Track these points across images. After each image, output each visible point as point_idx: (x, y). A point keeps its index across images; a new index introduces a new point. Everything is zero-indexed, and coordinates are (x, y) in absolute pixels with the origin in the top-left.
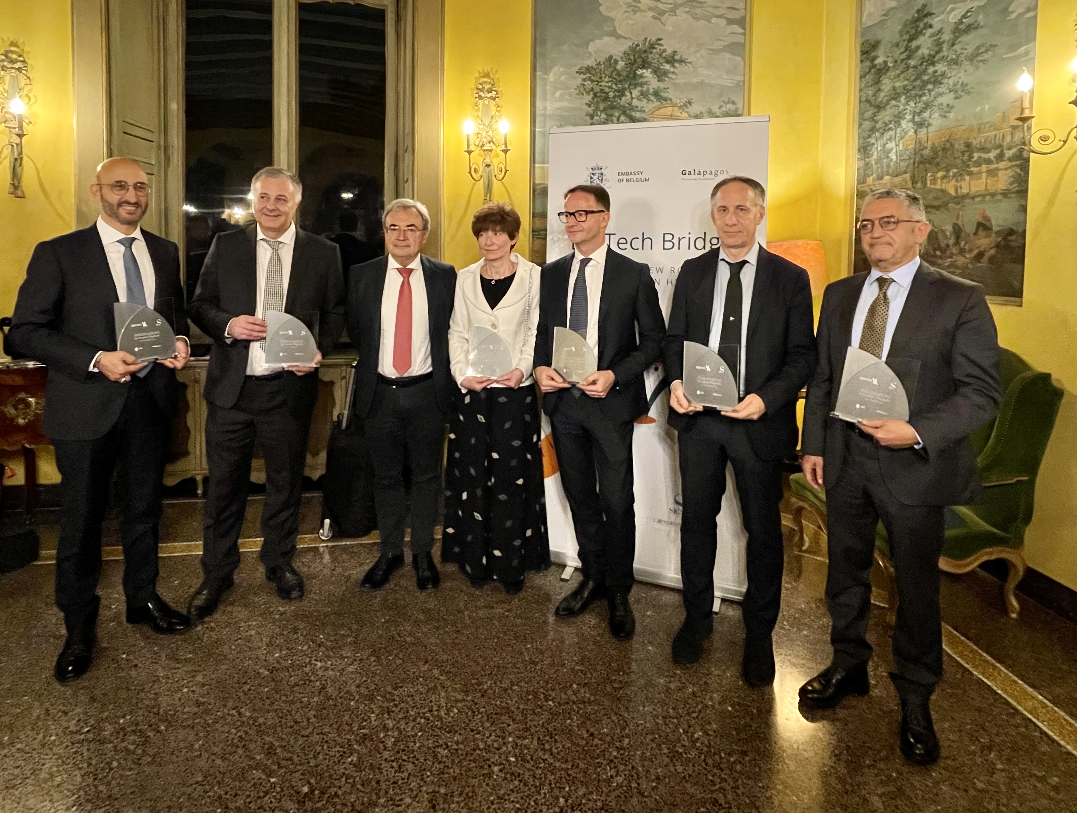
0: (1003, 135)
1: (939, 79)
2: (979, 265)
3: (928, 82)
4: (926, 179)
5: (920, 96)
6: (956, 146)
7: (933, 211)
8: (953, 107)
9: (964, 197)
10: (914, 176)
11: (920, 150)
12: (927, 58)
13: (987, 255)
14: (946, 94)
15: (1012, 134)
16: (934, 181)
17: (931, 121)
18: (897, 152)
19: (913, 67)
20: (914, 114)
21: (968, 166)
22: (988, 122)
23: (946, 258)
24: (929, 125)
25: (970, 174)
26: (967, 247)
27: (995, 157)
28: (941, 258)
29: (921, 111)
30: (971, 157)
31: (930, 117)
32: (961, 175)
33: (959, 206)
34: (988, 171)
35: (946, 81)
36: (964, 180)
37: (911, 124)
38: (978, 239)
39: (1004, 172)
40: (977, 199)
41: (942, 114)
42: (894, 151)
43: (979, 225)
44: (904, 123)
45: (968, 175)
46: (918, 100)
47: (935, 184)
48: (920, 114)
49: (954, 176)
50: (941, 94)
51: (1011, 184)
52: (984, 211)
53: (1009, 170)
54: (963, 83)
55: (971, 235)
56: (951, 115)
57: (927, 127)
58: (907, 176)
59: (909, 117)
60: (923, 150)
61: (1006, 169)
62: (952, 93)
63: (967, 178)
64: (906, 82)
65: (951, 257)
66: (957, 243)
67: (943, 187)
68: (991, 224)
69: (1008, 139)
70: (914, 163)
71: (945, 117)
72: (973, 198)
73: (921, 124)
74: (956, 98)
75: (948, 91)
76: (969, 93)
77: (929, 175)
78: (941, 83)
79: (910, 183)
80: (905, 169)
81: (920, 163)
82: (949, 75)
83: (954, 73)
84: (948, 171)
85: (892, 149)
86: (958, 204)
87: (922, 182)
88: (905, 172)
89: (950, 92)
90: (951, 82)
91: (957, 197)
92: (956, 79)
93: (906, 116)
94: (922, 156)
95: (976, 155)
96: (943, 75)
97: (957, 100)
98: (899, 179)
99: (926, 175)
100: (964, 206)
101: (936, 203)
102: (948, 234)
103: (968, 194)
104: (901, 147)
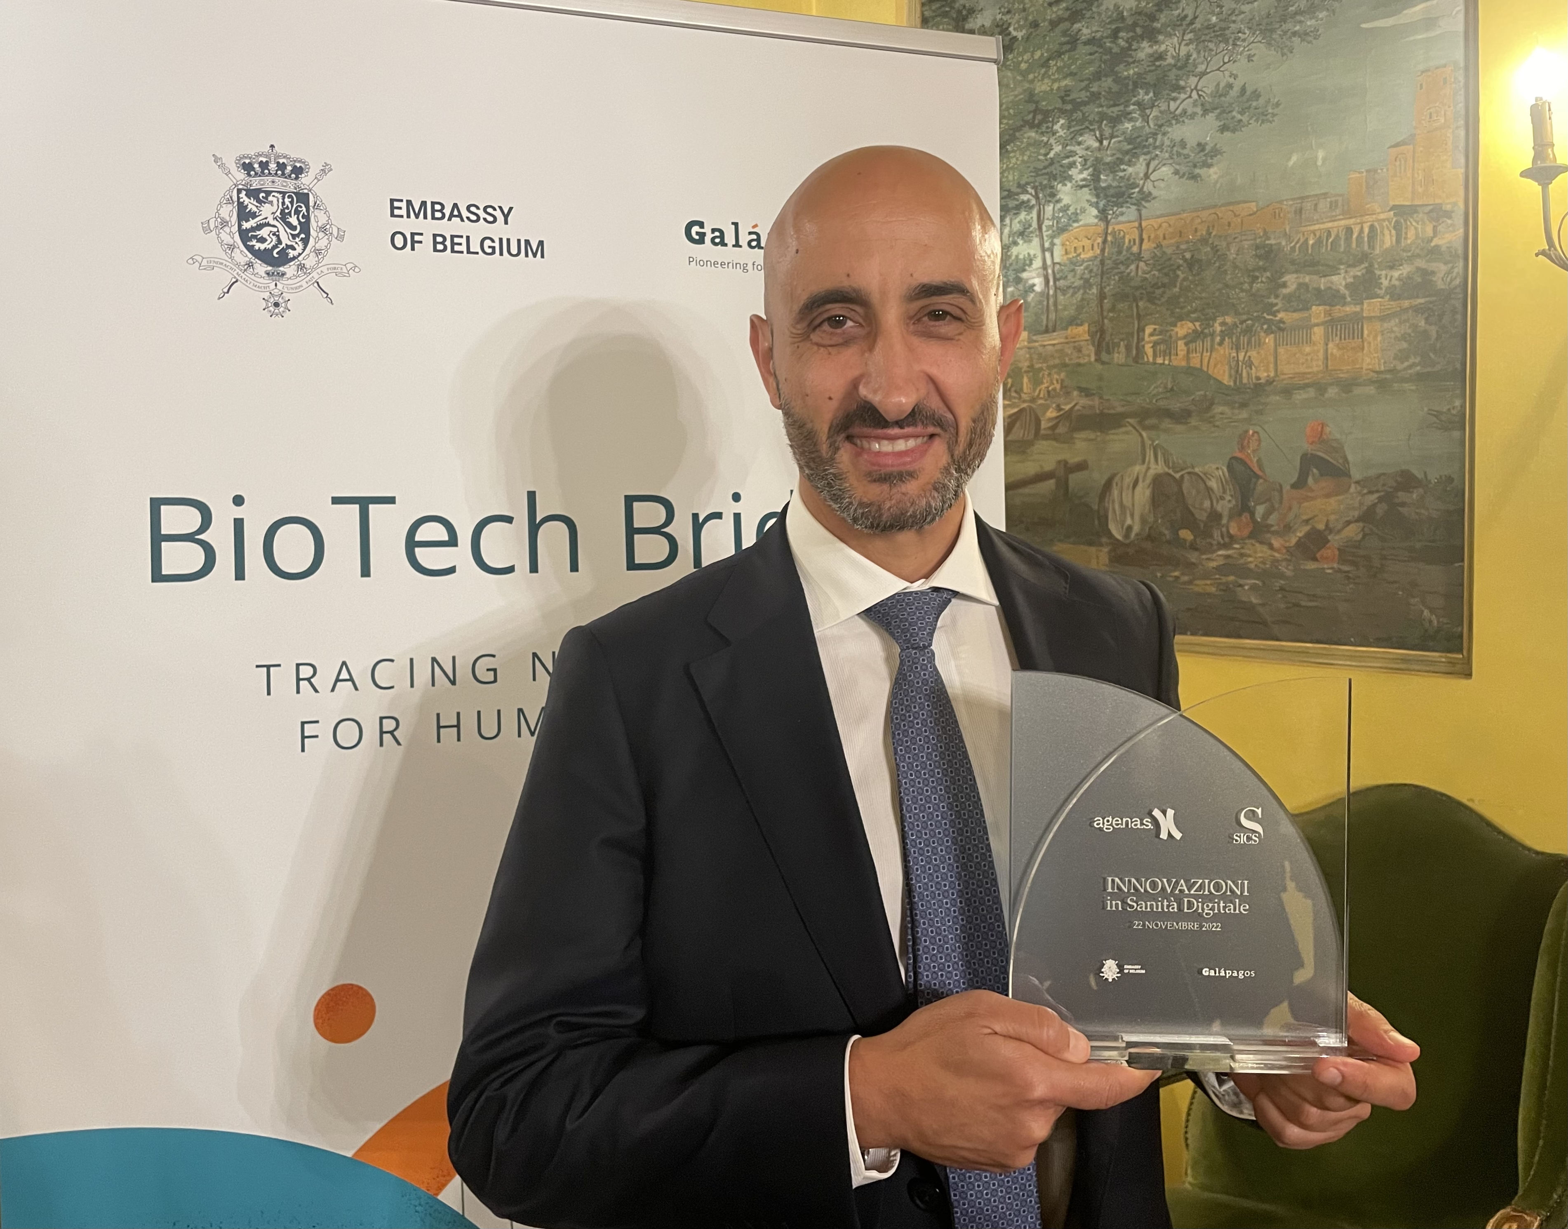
0: (1372, 228)
1: (1172, 75)
2: (1311, 566)
3: (1138, 82)
4: (1140, 340)
5: (1115, 121)
6: (1232, 254)
7: (1167, 424)
8: (1216, 152)
9: (1259, 388)
10: (1102, 331)
11: (1117, 264)
12: (1129, 22)
13: (1335, 540)
14: (1193, 116)
15: (1397, 227)
16: (1166, 345)
17: (1148, 187)
18: (1045, 267)
19: (1085, 43)
20: (1097, 167)
21: (1270, 308)
22: (1325, 195)
23: (1210, 549)
24: (1146, 197)
25: (1278, 328)
26: (1273, 519)
27: (1347, 286)
28: (1193, 547)
29: (1120, 161)
30: (1276, 285)
31: (1147, 176)
32: (1248, 331)
33: (1244, 414)
34: (1331, 323)
35: (1193, 81)
36: (1260, 344)
37: (1086, 194)
38: (1307, 499)
39: (1377, 325)
40: (1300, 396)
41: (1183, 169)
42: (1037, 263)
43: (1308, 462)
44: (1065, 193)
45: (1268, 332)
46: (1107, 131)
47: (1167, 353)
48: (1113, 168)
49: (1228, 332)
50: (1177, 118)
51: (1402, 356)
52: (1323, 425)
53: (1394, 322)
54: (1243, 90)
55: (1287, 488)
56: (1213, 173)
57: (1138, 204)
58: (1082, 332)
59: (1079, 175)
60: (1127, 263)
61: (1383, 319)
62: (1211, 117)
63: (1269, 340)
64: (1067, 82)
65: (1225, 546)
66: (1244, 508)
67: (1195, 362)
68: (1346, 460)
69: (1388, 240)
70: (1102, 296)
71: (1194, 177)
72: (1287, 392)
73: (1122, 195)
74: (1223, 129)
75: (1199, 110)
76: (1263, 116)
77: (1149, 330)
78: (1178, 88)
79: (1090, 351)
80: (1072, 311)
81: (1121, 296)
82: (1201, 68)
83: (1216, 62)
84: (1208, 321)
85: (1031, 260)
86: (1243, 405)
87: (1128, 348)
88: (1073, 321)
89: (1206, 112)
90: (1208, 85)
91: (1239, 389)
92: (1224, 79)
93: (1073, 172)
94: (1124, 279)
95: (1291, 281)
96: (1184, 65)
97: (1227, 134)
98: (1055, 339)
99: (1141, 330)
100: (1260, 413)
101: (1176, 405)
102: (1213, 484)
103: (1270, 382)
104: (1058, 255)
